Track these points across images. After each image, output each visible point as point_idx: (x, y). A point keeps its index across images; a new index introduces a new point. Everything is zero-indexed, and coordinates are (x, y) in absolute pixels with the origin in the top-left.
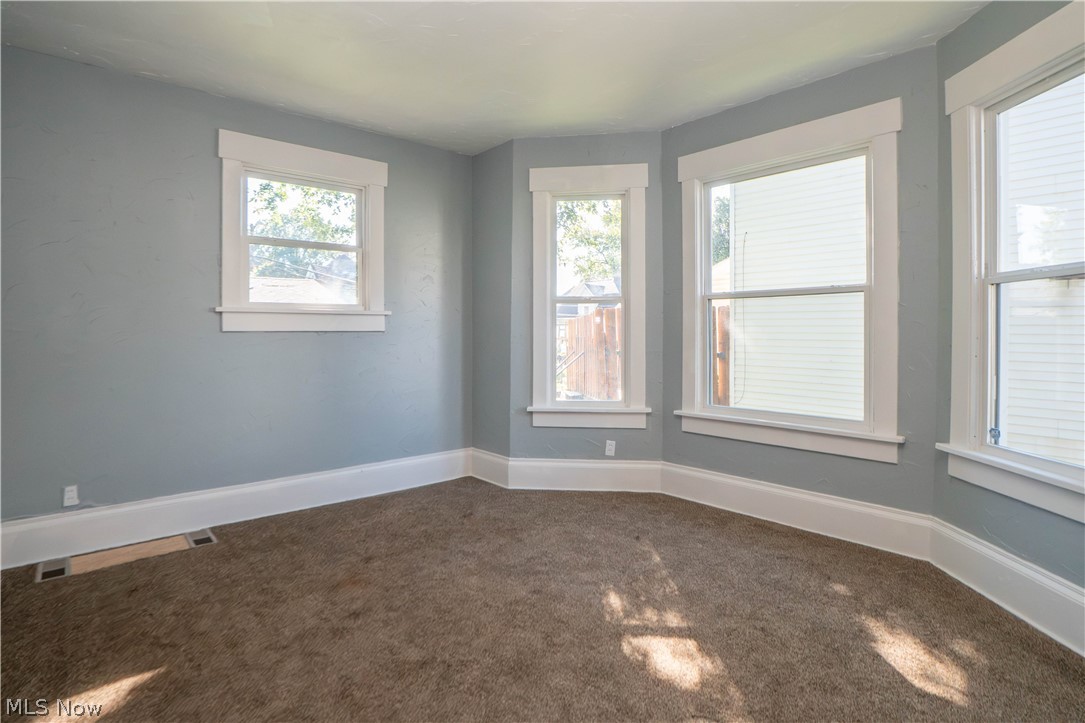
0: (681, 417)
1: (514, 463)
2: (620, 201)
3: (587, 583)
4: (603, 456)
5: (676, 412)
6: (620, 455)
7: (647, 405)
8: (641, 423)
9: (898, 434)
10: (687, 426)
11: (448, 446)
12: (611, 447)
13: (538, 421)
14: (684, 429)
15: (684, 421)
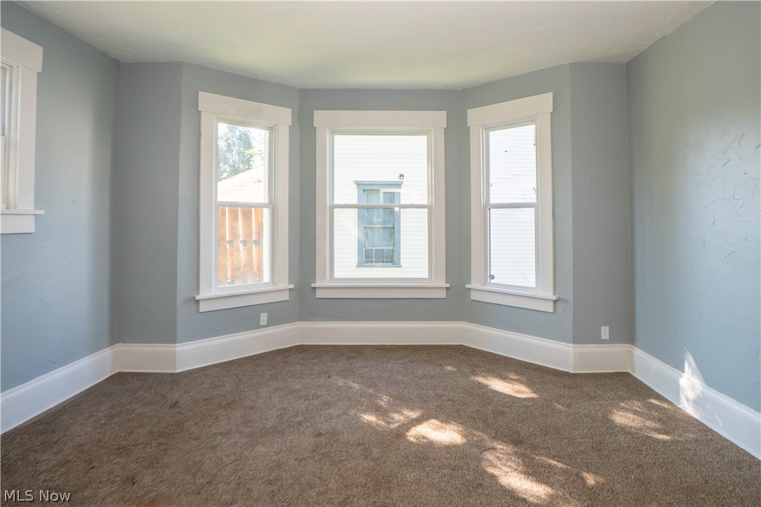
0: (315, 288)
1: (181, 348)
2: (267, 132)
3: (339, 416)
4: (259, 327)
5: (313, 285)
6: (271, 322)
7: (290, 283)
8: (285, 297)
9: (446, 283)
10: (319, 294)
11: (97, 348)
12: (264, 318)
13: (204, 307)
14: (317, 297)
15: (317, 291)
